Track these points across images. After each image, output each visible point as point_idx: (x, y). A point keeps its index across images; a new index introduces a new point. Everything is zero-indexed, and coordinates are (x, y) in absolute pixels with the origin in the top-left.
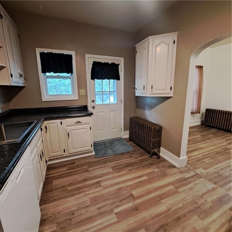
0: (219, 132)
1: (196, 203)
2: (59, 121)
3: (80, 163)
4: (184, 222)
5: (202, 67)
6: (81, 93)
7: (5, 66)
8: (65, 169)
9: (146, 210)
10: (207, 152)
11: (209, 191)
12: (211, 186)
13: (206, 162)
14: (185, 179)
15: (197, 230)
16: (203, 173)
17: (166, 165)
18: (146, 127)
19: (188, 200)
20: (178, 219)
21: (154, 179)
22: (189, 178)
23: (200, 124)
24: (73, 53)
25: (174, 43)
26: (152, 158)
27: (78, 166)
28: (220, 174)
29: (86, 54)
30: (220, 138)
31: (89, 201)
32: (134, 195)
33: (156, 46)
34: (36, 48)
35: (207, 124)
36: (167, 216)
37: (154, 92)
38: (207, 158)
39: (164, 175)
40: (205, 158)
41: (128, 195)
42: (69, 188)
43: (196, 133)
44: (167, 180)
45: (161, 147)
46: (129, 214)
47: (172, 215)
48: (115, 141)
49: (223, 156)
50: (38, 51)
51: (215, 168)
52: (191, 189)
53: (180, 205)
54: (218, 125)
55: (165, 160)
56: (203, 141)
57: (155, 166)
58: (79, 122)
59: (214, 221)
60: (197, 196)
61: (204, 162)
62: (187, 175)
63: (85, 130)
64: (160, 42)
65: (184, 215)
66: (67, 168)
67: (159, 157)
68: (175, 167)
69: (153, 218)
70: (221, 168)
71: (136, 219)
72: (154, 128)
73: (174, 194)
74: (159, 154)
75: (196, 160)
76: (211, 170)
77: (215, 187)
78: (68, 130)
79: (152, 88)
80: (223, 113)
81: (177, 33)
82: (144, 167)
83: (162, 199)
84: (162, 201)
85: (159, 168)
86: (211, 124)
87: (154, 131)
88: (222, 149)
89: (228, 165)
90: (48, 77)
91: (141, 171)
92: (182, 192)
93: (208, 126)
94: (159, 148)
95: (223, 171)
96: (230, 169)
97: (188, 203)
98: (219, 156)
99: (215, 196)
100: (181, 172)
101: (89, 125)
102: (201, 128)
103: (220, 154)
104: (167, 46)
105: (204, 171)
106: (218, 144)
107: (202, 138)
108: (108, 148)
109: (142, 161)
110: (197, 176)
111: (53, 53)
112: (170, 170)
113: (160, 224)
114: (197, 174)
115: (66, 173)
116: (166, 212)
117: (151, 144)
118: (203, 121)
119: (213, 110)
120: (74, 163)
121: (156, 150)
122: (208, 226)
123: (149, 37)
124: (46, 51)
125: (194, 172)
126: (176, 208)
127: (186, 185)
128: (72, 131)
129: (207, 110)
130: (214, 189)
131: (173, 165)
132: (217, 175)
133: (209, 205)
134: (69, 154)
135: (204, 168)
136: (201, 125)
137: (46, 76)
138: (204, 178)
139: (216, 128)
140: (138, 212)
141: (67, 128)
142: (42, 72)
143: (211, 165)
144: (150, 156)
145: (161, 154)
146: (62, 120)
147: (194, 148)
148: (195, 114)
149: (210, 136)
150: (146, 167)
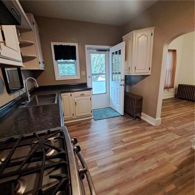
0: (188, 102)
1: (166, 146)
2: (69, 94)
3: (84, 123)
4: (158, 155)
5: (176, 50)
6: (82, 74)
7: (36, 56)
8: (75, 126)
9: (132, 149)
10: (177, 116)
11: (175, 140)
12: (177, 137)
13: (176, 123)
14: (159, 133)
15: (166, 159)
16: (172, 129)
17: (145, 124)
18: (131, 98)
19: (161, 144)
20: (154, 154)
21: (137, 133)
22: (162, 132)
23: (173, 97)
24: (76, 45)
25: (152, 35)
26: (135, 120)
27: (83, 125)
28: (186, 130)
29: (85, 45)
30: (189, 106)
31: (95, 144)
32: (124, 141)
33: (138, 38)
34: (51, 42)
35: (179, 97)
36: (146, 152)
37: (137, 71)
38: (177, 120)
39: (145, 130)
40: (175, 120)
41: (120, 141)
42: (80, 137)
43: (170, 103)
44: (146, 133)
45: (142, 113)
46: (121, 151)
47: (149, 151)
48: (107, 109)
49: (189, 119)
50: (53, 44)
51: (182, 127)
52: (163, 138)
53: (155, 147)
54: (188, 97)
55: (145, 122)
56: (175, 109)
57: (138, 125)
58: (83, 95)
59: (178, 155)
60: (167, 142)
61: (174, 123)
62: (160, 131)
63: (87, 100)
64: (141, 34)
65: (158, 152)
66: (76, 126)
67: (140, 119)
68: (152, 125)
69: (137, 153)
70: (187, 126)
71: (126, 153)
72: (136, 98)
73: (151, 141)
74: (140, 117)
75: (168, 121)
76: (179, 128)
77: (180, 137)
78: (75, 100)
79: (135, 69)
80: (192, 87)
81: (154, 28)
82: (129, 125)
83: (143, 143)
84: (143, 145)
85: (140, 126)
86: (182, 97)
87: (136, 100)
88: (189, 114)
89: (192, 124)
90: (59, 63)
91: (128, 128)
92: (157, 140)
93: (180, 98)
94: (141, 113)
95: (187, 129)
96: (193, 127)
97: (161, 146)
98: (186, 119)
99: (180, 142)
100: (156, 129)
101: (89, 97)
102: (174, 100)
103: (187, 118)
104: (147, 37)
105: (173, 128)
106: (186, 111)
107: (174, 107)
108: (102, 114)
109: (128, 122)
110: (168, 131)
111: (62, 45)
112: (148, 127)
113: (142, 156)
114: (168, 130)
115: (76, 129)
116: (145, 150)
117: (135, 110)
118: (176, 94)
119: (184, 85)
120: (80, 123)
121: (138, 114)
122: (173, 158)
123: (133, 31)
124: (58, 44)
125: (166, 129)
126: (152, 148)
127: (160, 136)
128: (78, 101)
129: (179, 85)
130: (179, 139)
131: (150, 124)
132: (183, 130)
133: (175, 147)
134: (77, 117)
135: (174, 127)
136: (175, 97)
137: (57, 62)
138: (173, 132)
139: (187, 99)
140: (126, 150)
141: (75, 98)
142: (56, 60)
143: (179, 125)
144: (133, 119)
145: (142, 118)
146: (71, 93)
147: (167, 114)
148: (170, 89)
149: (181, 105)
150: (131, 126)
